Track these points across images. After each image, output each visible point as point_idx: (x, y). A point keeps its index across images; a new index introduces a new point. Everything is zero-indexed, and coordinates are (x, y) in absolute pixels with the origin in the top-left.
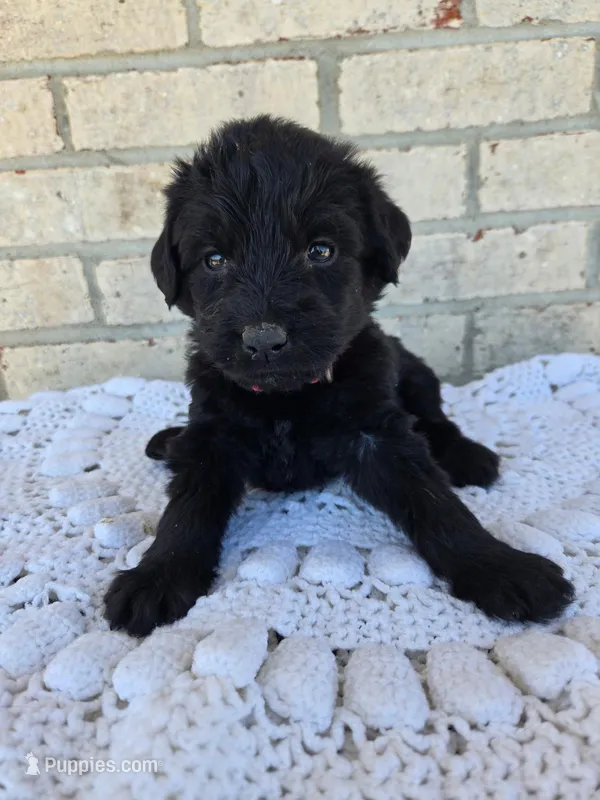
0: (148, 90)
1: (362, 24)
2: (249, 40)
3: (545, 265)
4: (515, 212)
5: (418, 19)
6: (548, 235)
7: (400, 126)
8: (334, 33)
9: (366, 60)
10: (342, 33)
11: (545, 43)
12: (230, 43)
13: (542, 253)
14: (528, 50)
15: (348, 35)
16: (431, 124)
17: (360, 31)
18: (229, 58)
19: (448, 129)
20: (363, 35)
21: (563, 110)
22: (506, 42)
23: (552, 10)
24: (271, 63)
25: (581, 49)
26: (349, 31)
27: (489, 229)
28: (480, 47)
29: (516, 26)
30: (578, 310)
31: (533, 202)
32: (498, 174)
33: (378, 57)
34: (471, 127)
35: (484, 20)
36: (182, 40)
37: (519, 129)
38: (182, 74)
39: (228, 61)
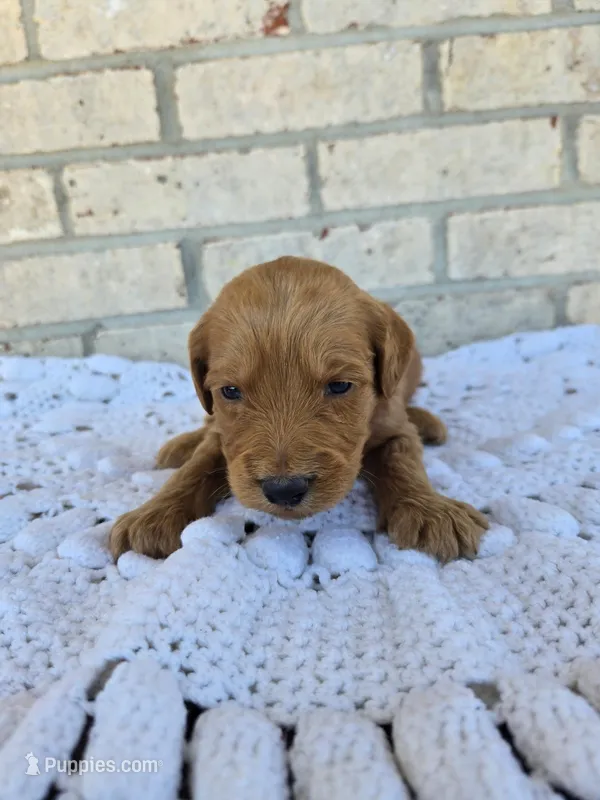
1: (194, 34)
2: (85, 53)
3: (392, 260)
4: (358, 210)
5: (247, 29)
6: (392, 232)
7: (239, 129)
8: (167, 44)
9: (200, 68)
10: (176, 43)
11: (373, 47)
12: (67, 56)
13: (389, 248)
14: (356, 54)
15: (181, 46)
16: (270, 126)
17: (192, 41)
18: (68, 70)
19: (286, 132)
20: (195, 45)
21: (395, 110)
22: (336, 46)
23: (376, 15)
24: (108, 73)
25: (408, 51)
26: (182, 42)
27: (334, 227)
28: (309, 53)
29: (343, 32)
30: (430, 305)
31: (375, 198)
32: (338, 174)
33: (211, 65)
34: (308, 130)
35: (311, 27)
36: (22, 53)
37: (354, 130)
38: (24, 86)
39: (67, 73)
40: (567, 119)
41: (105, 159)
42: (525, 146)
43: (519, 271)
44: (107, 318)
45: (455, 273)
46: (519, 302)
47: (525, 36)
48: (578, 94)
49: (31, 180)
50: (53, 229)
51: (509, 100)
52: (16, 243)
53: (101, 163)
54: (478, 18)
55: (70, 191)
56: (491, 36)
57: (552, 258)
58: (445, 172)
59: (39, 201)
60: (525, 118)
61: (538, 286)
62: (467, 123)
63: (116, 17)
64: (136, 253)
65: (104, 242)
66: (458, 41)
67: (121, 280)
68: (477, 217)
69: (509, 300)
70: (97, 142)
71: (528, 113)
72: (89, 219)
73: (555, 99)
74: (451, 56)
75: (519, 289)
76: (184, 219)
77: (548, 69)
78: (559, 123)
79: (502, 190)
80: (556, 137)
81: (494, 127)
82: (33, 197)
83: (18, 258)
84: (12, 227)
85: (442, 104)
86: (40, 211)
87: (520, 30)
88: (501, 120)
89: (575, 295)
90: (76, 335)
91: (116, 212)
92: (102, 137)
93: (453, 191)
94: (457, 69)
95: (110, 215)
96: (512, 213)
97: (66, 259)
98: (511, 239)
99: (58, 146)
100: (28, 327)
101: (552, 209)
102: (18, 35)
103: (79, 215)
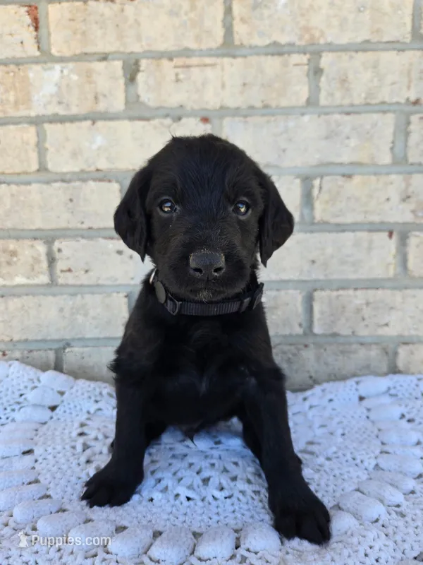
0: (12, 195)
2: (77, 169)
3: (274, 317)
6: (274, 298)
8: (131, 167)
10: (136, 168)
12: (65, 170)
13: (272, 309)
18: (64, 179)
24: (91, 183)
30: (299, 350)
36: (35, 167)
38: (35, 186)
39: (63, 181)
40: (400, 233)
41: (83, 237)
42: (370, 249)
43: (363, 332)
44: (73, 340)
45: (317, 329)
46: (362, 353)
47: (373, 178)
48: (409, 218)
49: (32, 246)
50: (44, 279)
51: (359, 218)
52: (18, 286)
53: (80, 239)
54: (341, 164)
55: (57, 255)
56: (349, 176)
57: (387, 325)
58: (313, 262)
59: (37, 260)
60: (370, 231)
61: (376, 344)
62: (330, 231)
63: (99, 149)
64: (98, 298)
65: (78, 290)
66: (326, 179)
67: (86, 315)
68: (335, 293)
69: (355, 352)
70: (79, 226)
71: (373, 228)
72: (68, 274)
73: (392, 220)
74: (321, 188)
75: (362, 344)
76: (132, 279)
77: (388, 199)
78: (395, 237)
79: (352, 276)
80: (392, 244)
81: (349, 235)
82: (33, 257)
83: (19, 296)
84: (17, 275)
85: (313, 218)
86: (36, 267)
87: (369, 174)
88: (353, 231)
89: (403, 351)
90: (51, 349)
91: (87, 271)
92: (83, 223)
93: (318, 275)
94: (325, 196)
95: (83, 272)
96: (359, 293)
97: (50, 298)
98: (358, 310)
99: (53, 226)
100: (19, 341)
101: (388, 292)
102: (34, 156)
103: (62, 271)
